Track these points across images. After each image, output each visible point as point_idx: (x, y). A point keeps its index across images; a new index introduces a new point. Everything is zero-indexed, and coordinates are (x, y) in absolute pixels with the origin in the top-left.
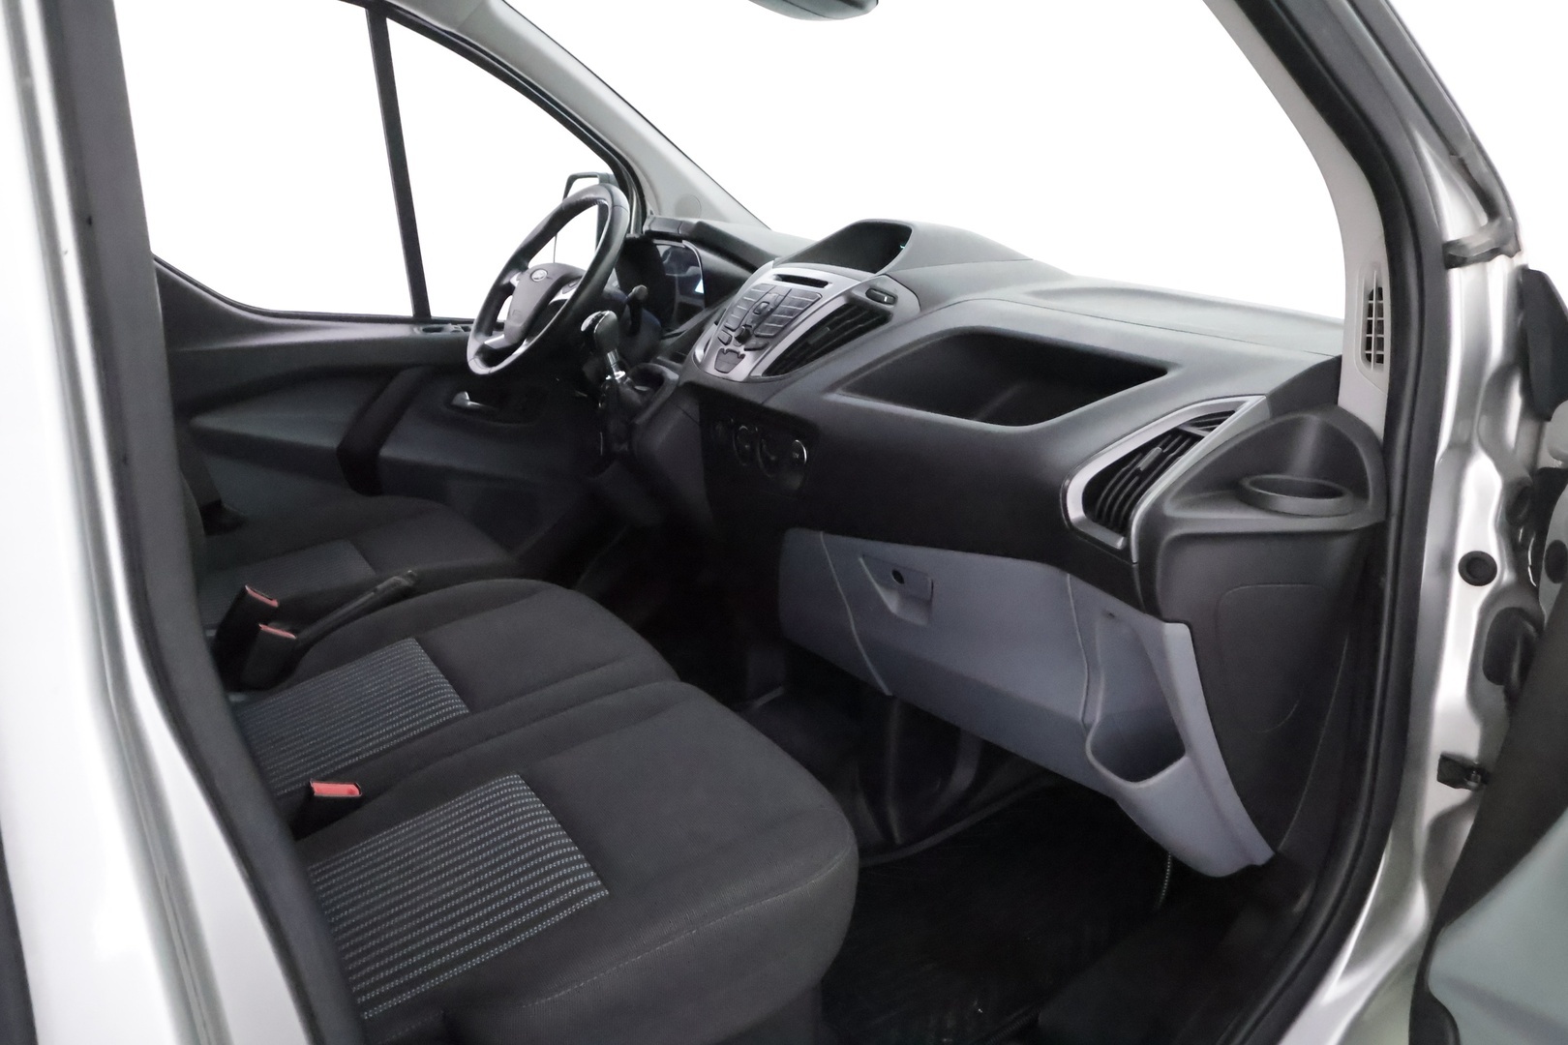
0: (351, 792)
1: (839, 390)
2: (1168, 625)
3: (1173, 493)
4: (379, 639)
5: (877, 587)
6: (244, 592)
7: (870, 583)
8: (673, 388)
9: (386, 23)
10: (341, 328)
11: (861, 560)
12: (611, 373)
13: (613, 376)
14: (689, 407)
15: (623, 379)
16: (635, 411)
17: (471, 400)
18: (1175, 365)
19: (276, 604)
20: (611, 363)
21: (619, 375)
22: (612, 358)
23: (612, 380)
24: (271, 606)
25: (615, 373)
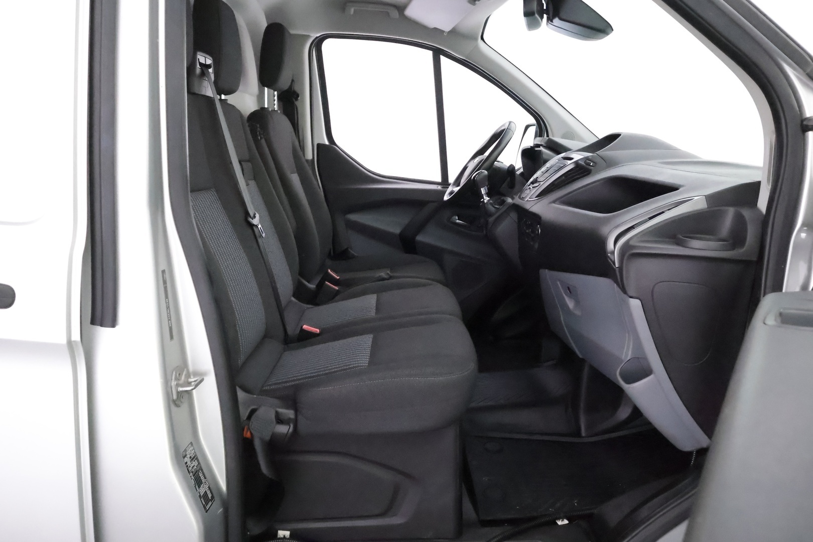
0: (317, 331)
1: (557, 202)
2: (631, 299)
3: (641, 234)
4: (364, 293)
5: (564, 295)
6: (327, 272)
7: (562, 295)
8: (508, 206)
9: (440, 58)
10: (407, 184)
11: (558, 283)
12: (483, 198)
13: (484, 199)
14: (514, 215)
15: (488, 200)
16: (491, 215)
17: (459, 219)
18: (682, 186)
19: (338, 278)
20: (483, 193)
21: (486, 199)
22: (483, 191)
23: (483, 201)
24: (336, 279)
25: (485, 198)
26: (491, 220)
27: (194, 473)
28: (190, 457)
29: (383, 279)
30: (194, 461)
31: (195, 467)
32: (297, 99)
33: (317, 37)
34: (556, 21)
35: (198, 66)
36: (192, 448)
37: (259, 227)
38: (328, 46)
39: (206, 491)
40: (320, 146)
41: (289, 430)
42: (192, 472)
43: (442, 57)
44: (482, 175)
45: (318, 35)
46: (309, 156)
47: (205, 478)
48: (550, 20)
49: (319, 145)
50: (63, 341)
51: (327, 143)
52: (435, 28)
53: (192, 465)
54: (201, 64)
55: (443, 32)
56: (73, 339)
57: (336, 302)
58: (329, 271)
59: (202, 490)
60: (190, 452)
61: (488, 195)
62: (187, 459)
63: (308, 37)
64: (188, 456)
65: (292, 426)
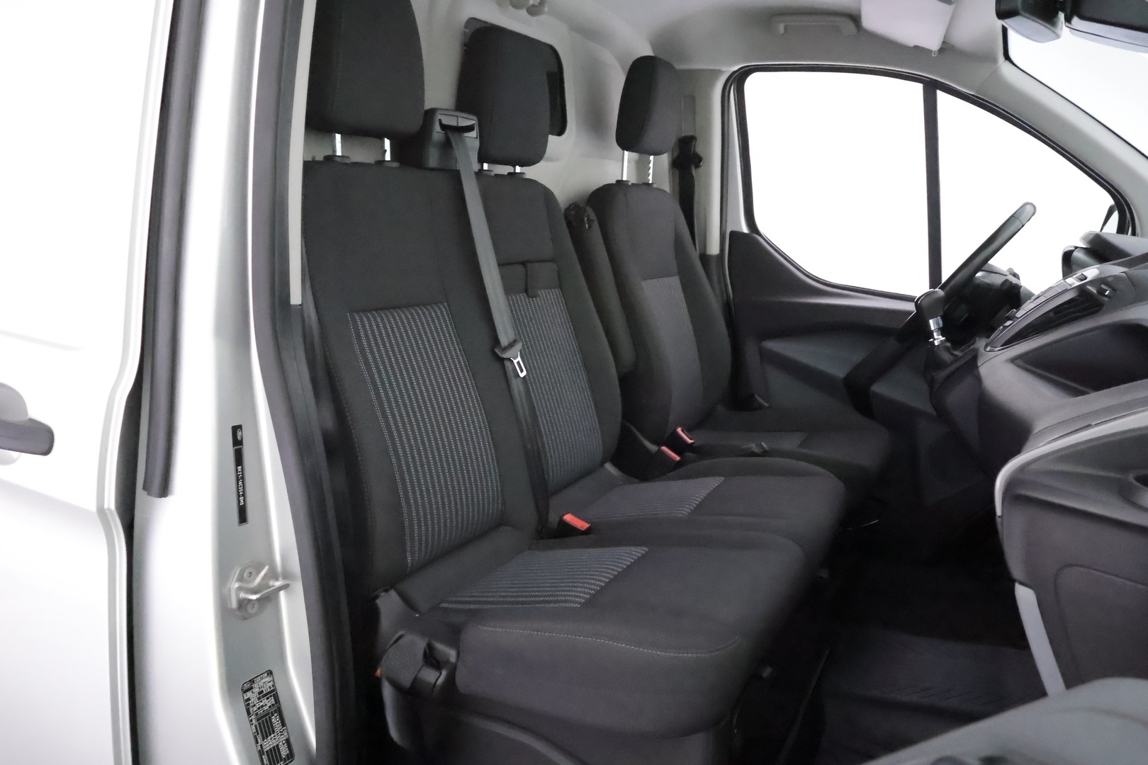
0: (584, 527)
2: (1018, 585)
6: (675, 430)
9: (934, 93)
13: (934, 339)
15: (942, 342)
16: (942, 366)
19: (690, 441)
20: (933, 328)
21: (938, 339)
22: (932, 324)
23: (933, 342)
24: (685, 442)
25: (936, 336)
26: (942, 375)
27: (259, 716)
28: (260, 693)
29: (754, 454)
30: (268, 698)
31: (266, 708)
32: (697, 166)
33: (734, 72)
34: (1076, 21)
35: (437, 128)
36: (268, 679)
37: (515, 362)
38: (754, 84)
39: (277, 746)
40: (735, 236)
41: (437, 680)
42: (257, 714)
43: (940, 94)
44: (935, 296)
45: (736, 68)
46: (714, 248)
47: (283, 724)
48: (1068, 20)
49: (733, 234)
50: (93, 507)
51: (745, 230)
52: (916, 47)
53: (261, 704)
54: (444, 127)
55: (929, 51)
56: (106, 506)
57: (669, 479)
58: (679, 430)
59: (269, 744)
60: (264, 684)
61: (943, 331)
62: (252, 695)
63: (719, 72)
64: (256, 690)
65: (444, 673)
